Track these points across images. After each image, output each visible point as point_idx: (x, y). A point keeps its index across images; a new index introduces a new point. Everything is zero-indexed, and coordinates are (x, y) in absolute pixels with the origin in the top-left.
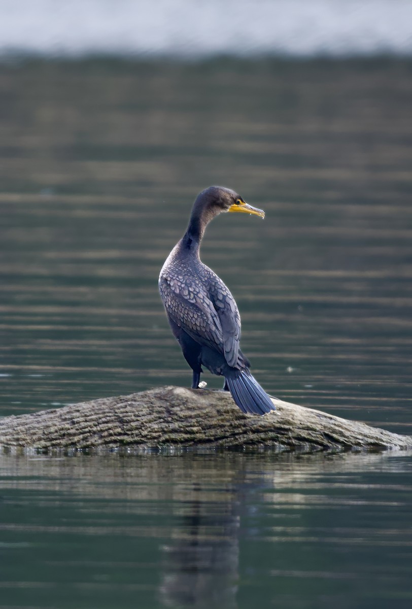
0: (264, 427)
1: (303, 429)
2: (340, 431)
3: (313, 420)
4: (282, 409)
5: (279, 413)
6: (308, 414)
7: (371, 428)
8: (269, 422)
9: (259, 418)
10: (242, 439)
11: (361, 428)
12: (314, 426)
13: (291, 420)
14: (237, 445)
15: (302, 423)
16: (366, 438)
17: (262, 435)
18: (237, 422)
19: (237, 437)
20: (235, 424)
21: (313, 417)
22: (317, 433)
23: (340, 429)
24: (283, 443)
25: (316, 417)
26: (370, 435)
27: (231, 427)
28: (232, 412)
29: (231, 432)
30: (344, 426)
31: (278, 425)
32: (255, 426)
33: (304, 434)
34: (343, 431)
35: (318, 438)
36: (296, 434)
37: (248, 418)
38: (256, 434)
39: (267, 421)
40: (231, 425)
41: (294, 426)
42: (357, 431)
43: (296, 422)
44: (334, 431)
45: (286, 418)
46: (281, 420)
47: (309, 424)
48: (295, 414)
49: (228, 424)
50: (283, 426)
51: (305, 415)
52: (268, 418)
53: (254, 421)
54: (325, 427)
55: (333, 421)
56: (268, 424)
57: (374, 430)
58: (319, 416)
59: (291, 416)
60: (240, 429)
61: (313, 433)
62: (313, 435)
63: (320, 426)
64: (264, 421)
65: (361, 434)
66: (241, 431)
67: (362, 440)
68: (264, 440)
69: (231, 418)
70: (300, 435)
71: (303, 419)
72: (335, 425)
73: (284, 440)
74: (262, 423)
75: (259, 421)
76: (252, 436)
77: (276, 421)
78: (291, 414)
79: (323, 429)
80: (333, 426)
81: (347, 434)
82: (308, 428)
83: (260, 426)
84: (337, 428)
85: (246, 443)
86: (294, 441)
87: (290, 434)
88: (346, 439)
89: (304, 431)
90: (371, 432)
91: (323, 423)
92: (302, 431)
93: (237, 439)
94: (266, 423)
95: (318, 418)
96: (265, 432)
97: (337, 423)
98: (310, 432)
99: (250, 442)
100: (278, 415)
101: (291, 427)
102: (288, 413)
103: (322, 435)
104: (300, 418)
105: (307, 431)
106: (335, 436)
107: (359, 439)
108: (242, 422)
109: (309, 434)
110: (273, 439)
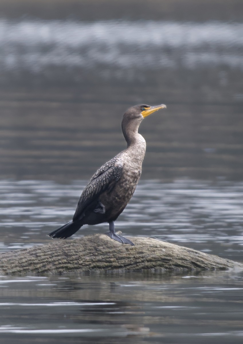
0: (155, 258)
1: (179, 259)
2: (201, 260)
3: (185, 254)
4: (166, 247)
5: (164, 250)
6: (182, 250)
7: (222, 258)
8: (158, 255)
9: (151, 253)
10: (141, 265)
11: (215, 258)
12: (186, 258)
13: (172, 254)
14: (138, 269)
15: (178, 256)
16: (218, 265)
17: (154, 263)
18: (138, 255)
19: (138, 264)
20: (137, 257)
21: (185, 252)
22: (187, 262)
23: (202, 259)
24: (166, 268)
25: (187, 252)
26: (220, 263)
27: (134, 259)
28: (135, 249)
29: (134, 261)
30: (204, 257)
31: (163, 257)
32: (149, 258)
33: (180, 262)
34: (203, 260)
35: (188, 264)
36: (175, 263)
37: (145, 253)
38: (149, 262)
39: (157, 254)
40: (134, 257)
41: (173, 258)
42: (212, 260)
43: (174, 255)
44: (198, 261)
45: (168, 253)
46: (165, 254)
47: (182, 256)
48: (174, 250)
49: (133, 256)
50: (166, 258)
51: (180, 250)
52: (157, 252)
53: (148, 255)
54: (192, 258)
55: (197, 255)
56: (157, 257)
57: (223, 260)
58: (189, 251)
59: (171, 252)
60: (140, 260)
61: (185, 262)
62: (185, 263)
63: (189, 258)
64: (155, 255)
65: (214, 262)
66: (140, 261)
67: (215, 266)
68: (155, 266)
69: (134, 253)
70: (177, 263)
71: (179, 254)
72: (199, 257)
73: (167, 266)
74: (154, 256)
75: (151, 254)
76: (147, 264)
77: (162, 255)
78: (172, 250)
79: (191, 259)
80: (197, 258)
81: (206, 262)
82: (182, 259)
83: (152, 258)
84: (200, 259)
85: (143, 268)
86: (173, 267)
87: (171, 263)
88: (205, 265)
89: (180, 260)
90: (221, 261)
91: (191, 256)
92: (178, 260)
93: (138, 266)
94: (156, 256)
95: (189, 252)
96: (155, 261)
97: (200, 256)
98: (183, 261)
99: (146, 267)
100: (164, 251)
101: (171, 258)
102: (170, 249)
103: (190, 263)
104: (177, 252)
105: (181, 261)
106: (198, 263)
107: (213, 265)
108: (141, 255)
109: (183, 262)
110: (161, 266)
